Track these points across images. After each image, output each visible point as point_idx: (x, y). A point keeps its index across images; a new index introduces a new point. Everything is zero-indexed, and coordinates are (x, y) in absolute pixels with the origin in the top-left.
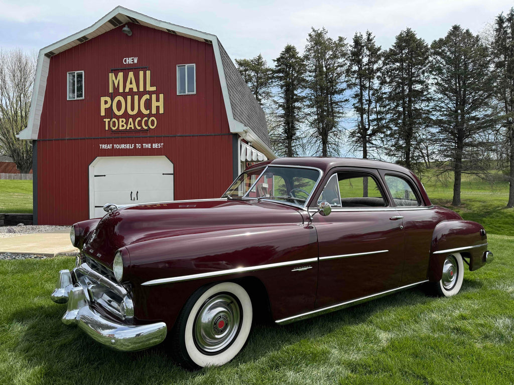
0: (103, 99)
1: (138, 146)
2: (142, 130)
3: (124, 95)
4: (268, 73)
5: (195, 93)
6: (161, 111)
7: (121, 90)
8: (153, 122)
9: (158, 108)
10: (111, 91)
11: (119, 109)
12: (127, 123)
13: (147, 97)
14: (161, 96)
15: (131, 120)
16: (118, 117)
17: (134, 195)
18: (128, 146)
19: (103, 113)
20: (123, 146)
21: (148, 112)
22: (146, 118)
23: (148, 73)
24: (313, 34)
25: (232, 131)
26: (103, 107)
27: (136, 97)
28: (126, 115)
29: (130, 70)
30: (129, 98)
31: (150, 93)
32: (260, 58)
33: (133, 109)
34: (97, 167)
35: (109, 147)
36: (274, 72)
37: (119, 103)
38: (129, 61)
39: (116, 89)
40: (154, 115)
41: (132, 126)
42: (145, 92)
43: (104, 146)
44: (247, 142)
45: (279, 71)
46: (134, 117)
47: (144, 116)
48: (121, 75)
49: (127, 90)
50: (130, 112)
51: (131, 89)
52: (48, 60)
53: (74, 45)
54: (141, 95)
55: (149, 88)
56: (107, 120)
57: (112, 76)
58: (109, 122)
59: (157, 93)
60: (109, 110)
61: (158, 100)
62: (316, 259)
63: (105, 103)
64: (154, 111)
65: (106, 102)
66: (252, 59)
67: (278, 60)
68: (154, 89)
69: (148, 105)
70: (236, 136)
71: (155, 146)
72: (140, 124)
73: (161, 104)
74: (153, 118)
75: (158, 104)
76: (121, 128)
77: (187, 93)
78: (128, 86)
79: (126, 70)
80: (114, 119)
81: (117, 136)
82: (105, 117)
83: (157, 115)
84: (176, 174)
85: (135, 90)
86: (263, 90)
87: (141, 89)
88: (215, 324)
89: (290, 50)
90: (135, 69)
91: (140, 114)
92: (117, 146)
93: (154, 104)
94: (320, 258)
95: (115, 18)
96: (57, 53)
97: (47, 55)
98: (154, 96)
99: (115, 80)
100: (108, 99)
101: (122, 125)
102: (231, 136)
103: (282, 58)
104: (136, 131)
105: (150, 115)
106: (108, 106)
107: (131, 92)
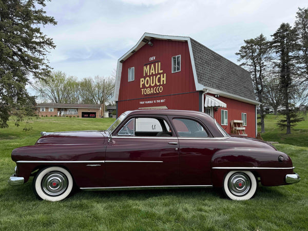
0: (141, 79)
1: (155, 101)
2: (157, 94)
5: (180, 71)
6: (165, 83)
7: (148, 74)
8: (161, 88)
9: (163, 81)
10: (144, 75)
12: (150, 90)
13: (159, 76)
14: (165, 74)
15: (152, 89)
16: (147, 88)
18: (151, 102)
19: (141, 87)
20: (149, 102)
23: (160, 63)
24: (300, 12)
25: (197, 89)
26: (141, 83)
27: (154, 77)
28: (150, 87)
29: (152, 63)
30: (151, 77)
31: (160, 74)
32: (261, 36)
33: (153, 83)
35: (143, 103)
36: (272, 43)
37: (147, 81)
38: (151, 59)
39: (146, 74)
41: (152, 92)
43: (141, 103)
45: (275, 42)
46: (153, 87)
47: (158, 86)
48: (148, 66)
49: (151, 74)
50: (152, 85)
52: (121, 64)
53: (130, 55)
54: (156, 75)
55: (160, 71)
56: (142, 90)
57: (145, 67)
59: (163, 73)
60: (144, 85)
61: (163, 77)
64: (162, 83)
65: (142, 81)
66: (256, 38)
67: (275, 35)
68: (162, 71)
69: (159, 80)
70: (201, 92)
71: (162, 101)
72: (156, 91)
73: (165, 79)
75: (164, 79)
76: (148, 93)
77: (176, 71)
78: (151, 71)
79: (150, 63)
80: (145, 89)
81: (146, 97)
82: (142, 88)
83: (163, 85)
85: (154, 73)
87: (157, 73)
89: (284, 27)
90: (154, 62)
91: (156, 85)
92: (146, 102)
93: (162, 79)
94: (106, 161)
95: (144, 39)
96: (124, 60)
97: (120, 62)
98: (162, 75)
99: (146, 69)
100: (143, 79)
101: (148, 91)
102: (197, 93)
103: (277, 33)
104: (154, 94)
105: (160, 85)
106: (143, 83)
107: (153, 75)
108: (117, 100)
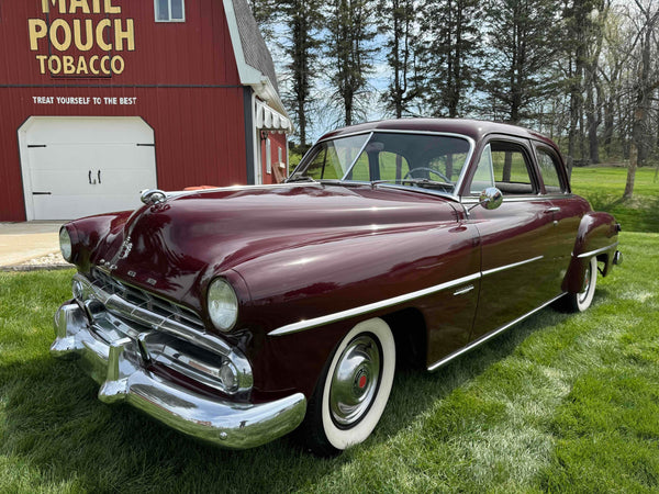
0: (32, 23)
1: (97, 100)
2: (102, 76)
3: (69, 18)
5: (183, 20)
6: (131, 47)
7: (62, 10)
8: (118, 62)
9: (125, 41)
10: (45, 9)
11: (61, 39)
12: (75, 64)
13: (105, 22)
14: (130, 23)
15: (82, 59)
16: (61, 54)
17: (94, 176)
18: (80, 101)
19: (34, 46)
20: (72, 100)
21: (109, 47)
22: (107, 57)
25: (244, 80)
26: (34, 37)
27: (89, 23)
28: (73, 51)
30: (77, 23)
31: (112, 17)
33: (84, 41)
34: (32, 132)
35: (50, 100)
37: (60, 32)
39: (54, 8)
40: (119, 53)
41: (85, 69)
42: (103, 15)
43: (40, 100)
46: (87, 55)
47: (104, 53)
49: (73, 10)
50: (80, 46)
51: (79, 9)
54: (96, 19)
55: (109, 9)
56: (42, 58)
58: (46, 61)
59: (123, 17)
60: (45, 43)
61: (124, 29)
62: (478, 275)
63: (36, 30)
64: (119, 47)
65: (38, 29)
68: (117, 10)
69: (109, 35)
70: (249, 89)
71: (124, 101)
72: (97, 65)
73: (130, 35)
74: (118, 57)
75: (126, 35)
76: (66, 72)
77: (170, 20)
78: (74, 4)
80: (53, 57)
81: (60, 83)
82: (39, 52)
83: (124, 53)
84: (158, 145)
85: (86, 10)
87: (97, 10)
88: (356, 382)
91: (96, 49)
92: (61, 100)
93: (119, 35)
94: (484, 273)
98: (118, 23)
100: (42, 23)
101: (67, 66)
102: (241, 90)
104: (91, 76)
105: (112, 53)
106: (42, 34)
107: (79, 13)
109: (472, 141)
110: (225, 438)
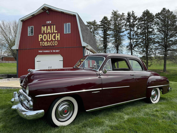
0: (40, 35)
1: (51, 51)
2: (53, 46)
3: (47, 34)
4: (98, 26)
5: (70, 33)
6: (59, 39)
7: (46, 32)
8: (56, 43)
9: (58, 38)
10: (42, 32)
11: (45, 38)
12: (47, 43)
13: (54, 34)
14: (59, 34)
15: (49, 42)
16: (45, 42)
17: (50, 68)
18: (48, 51)
19: (40, 40)
20: (46, 51)
22: (54, 42)
23: (55, 26)
24: (113, 12)
25: (83, 45)
26: (40, 38)
27: (51, 35)
28: (47, 41)
29: (49, 25)
30: (48, 35)
31: (55, 33)
32: (95, 21)
33: (49, 39)
34: (37, 59)
35: (42, 51)
36: (100, 26)
37: (45, 37)
38: (48, 22)
39: (44, 32)
40: (56, 41)
41: (49, 44)
42: (54, 33)
43: (40, 51)
44: (88, 50)
45: (101, 25)
46: (50, 41)
47: (53, 41)
48: (45, 27)
49: (48, 32)
51: (49, 32)
52: (22, 23)
53: (30, 17)
55: (55, 32)
56: (41, 42)
57: (42, 27)
58: (42, 43)
59: (58, 33)
60: (42, 40)
61: (58, 35)
62: (101, 89)
64: (56, 39)
65: (41, 36)
66: (92, 21)
67: (101, 21)
68: (56, 32)
69: (55, 37)
70: (84, 47)
71: (57, 51)
72: (52, 44)
73: (59, 37)
74: (56, 42)
75: (58, 37)
76: (45, 45)
77: (67, 33)
78: (48, 31)
79: (47, 25)
80: (43, 42)
81: (44, 48)
82: (40, 41)
83: (58, 41)
84: (64, 61)
85: (50, 32)
86: (96, 32)
87: (52, 32)
88: (63, 111)
89: (105, 18)
90: (50, 25)
92: (44, 51)
93: (57, 37)
94: (103, 88)
95: (43, 8)
96: (25, 20)
97: (21, 21)
98: (57, 34)
99: (44, 29)
100: (41, 35)
101: (46, 44)
102: (82, 48)
103: (102, 21)
104: (50, 46)
105: (55, 41)
106: (41, 38)
107: (49, 33)
108: (18, 49)
109: (105, 58)
110: (25, 117)
